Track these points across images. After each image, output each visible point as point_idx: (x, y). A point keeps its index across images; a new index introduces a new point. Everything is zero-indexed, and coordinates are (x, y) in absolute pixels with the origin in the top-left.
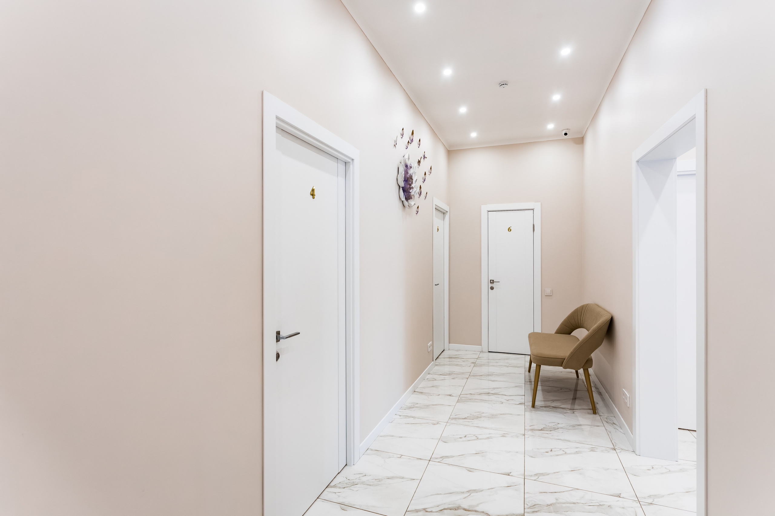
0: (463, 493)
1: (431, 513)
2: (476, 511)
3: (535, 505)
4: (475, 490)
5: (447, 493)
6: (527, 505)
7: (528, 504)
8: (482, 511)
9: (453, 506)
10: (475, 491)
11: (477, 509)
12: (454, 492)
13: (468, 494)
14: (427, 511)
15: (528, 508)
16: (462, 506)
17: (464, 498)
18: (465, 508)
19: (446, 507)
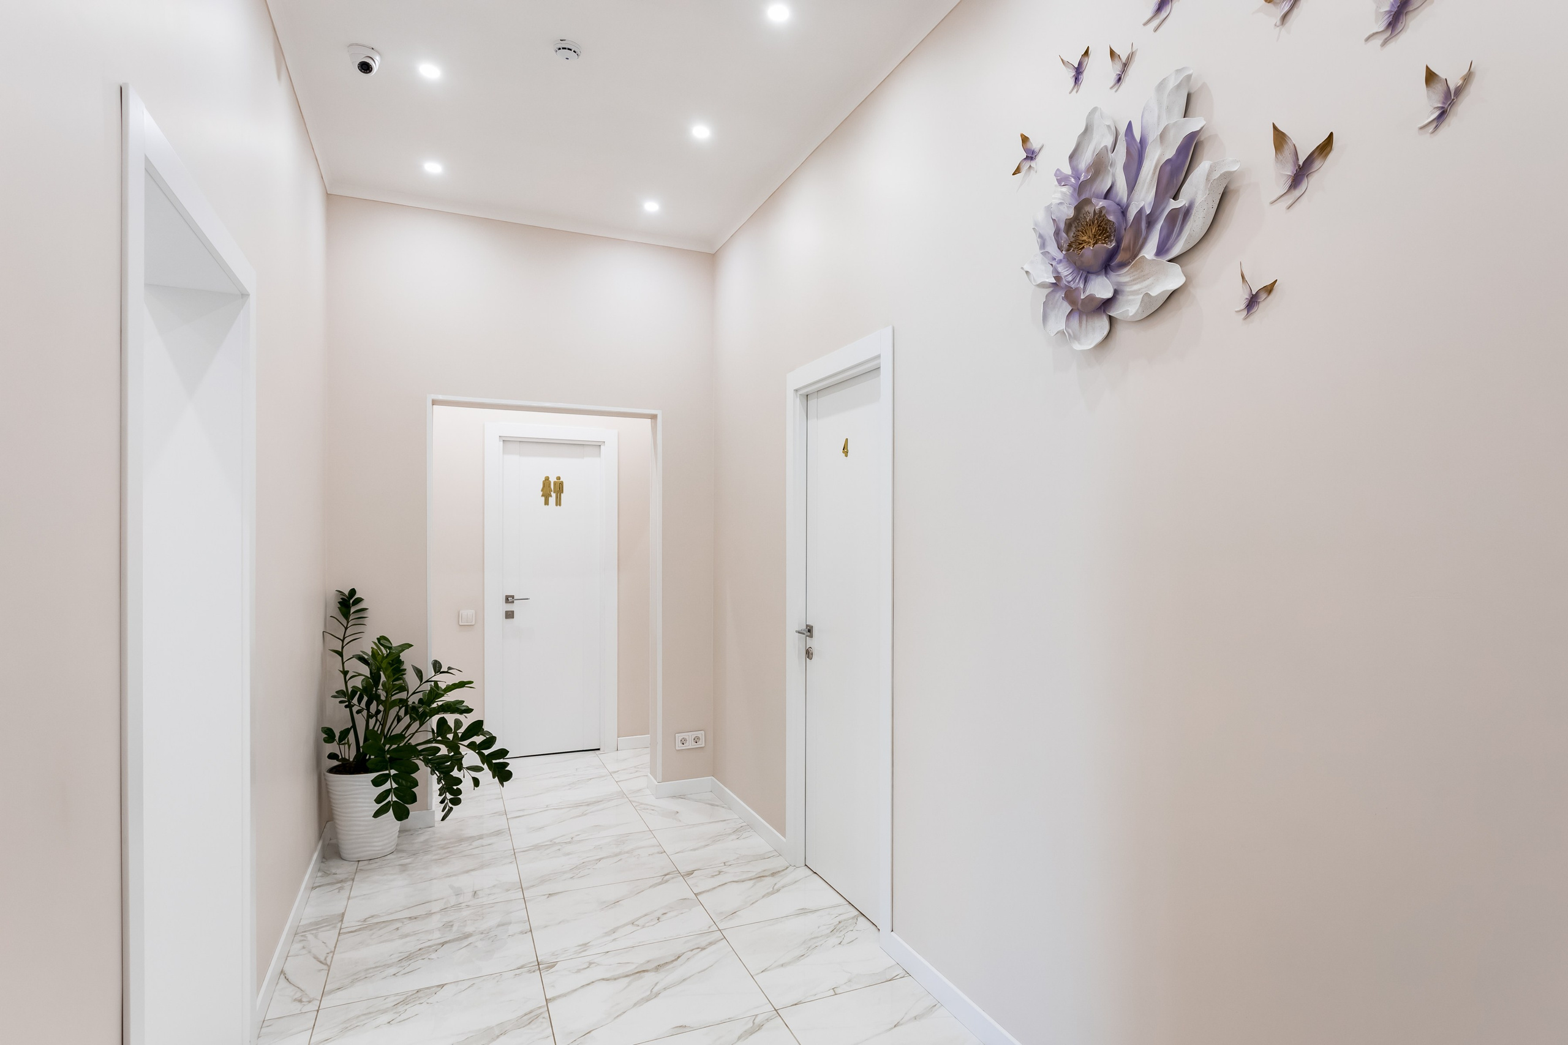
0: (665, 989)
1: (692, 948)
2: (627, 976)
3: (529, 1023)
4: (648, 1001)
5: (689, 977)
6: (544, 1018)
7: (544, 1020)
8: (617, 981)
9: (668, 967)
10: (647, 999)
11: (627, 980)
12: (681, 983)
13: (655, 990)
14: (698, 948)
15: (541, 1013)
16: (653, 973)
17: (657, 983)
18: (646, 973)
19: (675, 962)
